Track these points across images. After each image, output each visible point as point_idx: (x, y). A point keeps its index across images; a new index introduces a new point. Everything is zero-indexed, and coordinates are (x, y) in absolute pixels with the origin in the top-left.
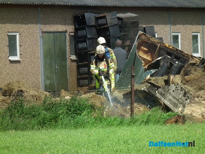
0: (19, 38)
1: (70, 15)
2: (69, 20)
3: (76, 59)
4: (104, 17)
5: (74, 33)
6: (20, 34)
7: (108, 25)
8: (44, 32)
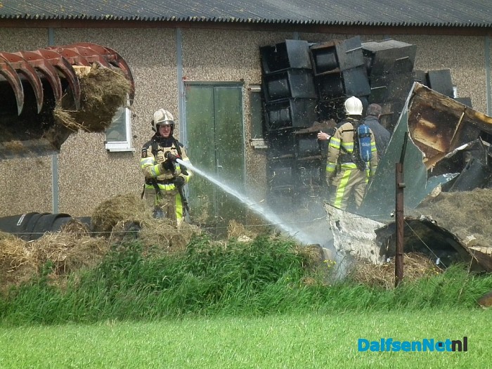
1: (250, 45)
2: (250, 57)
3: (266, 147)
4: (332, 49)
5: (261, 86)
7: (339, 68)
8: (191, 85)
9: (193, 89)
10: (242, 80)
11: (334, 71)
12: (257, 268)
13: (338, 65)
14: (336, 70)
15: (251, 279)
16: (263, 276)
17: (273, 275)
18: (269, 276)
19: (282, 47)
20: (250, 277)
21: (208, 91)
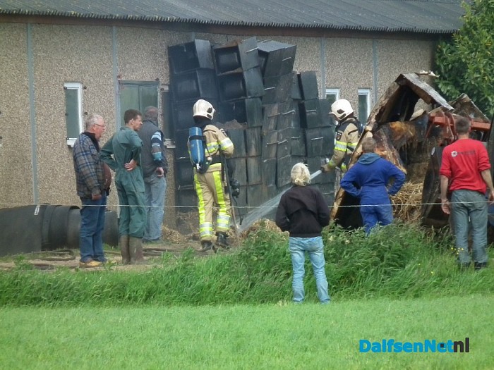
0: (84, 97)
1: (161, 42)
2: (162, 56)
3: (174, 147)
4: (235, 49)
5: (169, 86)
6: (85, 88)
7: (242, 68)
8: (125, 84)
9: (126, 88)
10: (157, 79)
11: (236, 71)
12: (388, 255)
13: (239, 65)
14: (238, 70)
15: (381, 266)
16: (393, 264)
17: (401, 262)
18: (397, 263)
19: (192, 46)
20: (381, 264)
21: (135, 90)
